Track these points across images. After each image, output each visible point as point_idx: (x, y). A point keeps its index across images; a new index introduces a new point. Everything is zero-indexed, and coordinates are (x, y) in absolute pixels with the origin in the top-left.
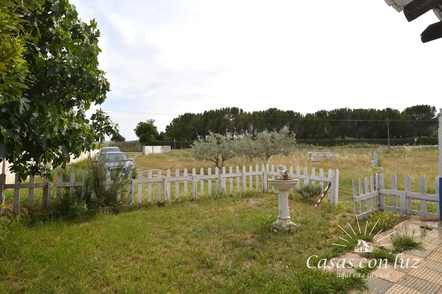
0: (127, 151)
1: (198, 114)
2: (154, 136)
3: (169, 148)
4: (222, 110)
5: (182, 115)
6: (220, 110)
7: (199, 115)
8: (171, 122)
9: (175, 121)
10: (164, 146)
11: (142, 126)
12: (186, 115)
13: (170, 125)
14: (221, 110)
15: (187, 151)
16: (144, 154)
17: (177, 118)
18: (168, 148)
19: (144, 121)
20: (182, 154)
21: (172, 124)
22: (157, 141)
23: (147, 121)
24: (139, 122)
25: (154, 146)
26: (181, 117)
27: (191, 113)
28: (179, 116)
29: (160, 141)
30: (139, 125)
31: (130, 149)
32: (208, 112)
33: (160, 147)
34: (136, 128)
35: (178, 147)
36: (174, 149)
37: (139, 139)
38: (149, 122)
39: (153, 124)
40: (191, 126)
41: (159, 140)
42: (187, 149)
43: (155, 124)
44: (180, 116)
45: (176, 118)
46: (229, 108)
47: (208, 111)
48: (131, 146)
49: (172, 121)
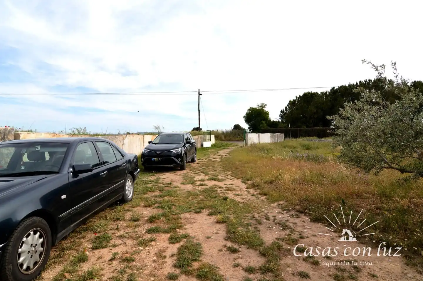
0: (234, 140)
1: (322, 93)
2: (266, 123)
3: (282, 136)
4: (359, 84)
5: (300, 96)
6: (355, 84)
7: (324, 94)
8: (286, 106)
9: (292, 103)
10: (275, 134)
11: (252, 112)
12: (305, 95)
13: (285, 109)
14: (357, 83)
15: (307, 140)
16: (246, 144)
17: (294, 100)
18: (280, 137)
19: (255, 106)
20: (301, 145)
21: (288, 107)
22: (269, 128)
23: (258, 106)
24: (249, 108)
25: (261, 134)
26: (299, 98)
27: (312, 92)
28: (296, 97)
29: (272, 128)
30: (248, 111)
31: (238, 137)
32: (337, 89)
33: (268, 135)
34: (245, 114)
35: (295, 135)
36: (290, 138)
37: (249, 126)
38: (260, 106)
39: (265, 109)
40: (312, 109)
41: (270, 127)
42: (307, 138)
43: (266, 109)
44: (298, 96)
45: (292, 100)
46: (369, 80)
47: (336, 87)
48: (239, 135)
49: (288, 104)
